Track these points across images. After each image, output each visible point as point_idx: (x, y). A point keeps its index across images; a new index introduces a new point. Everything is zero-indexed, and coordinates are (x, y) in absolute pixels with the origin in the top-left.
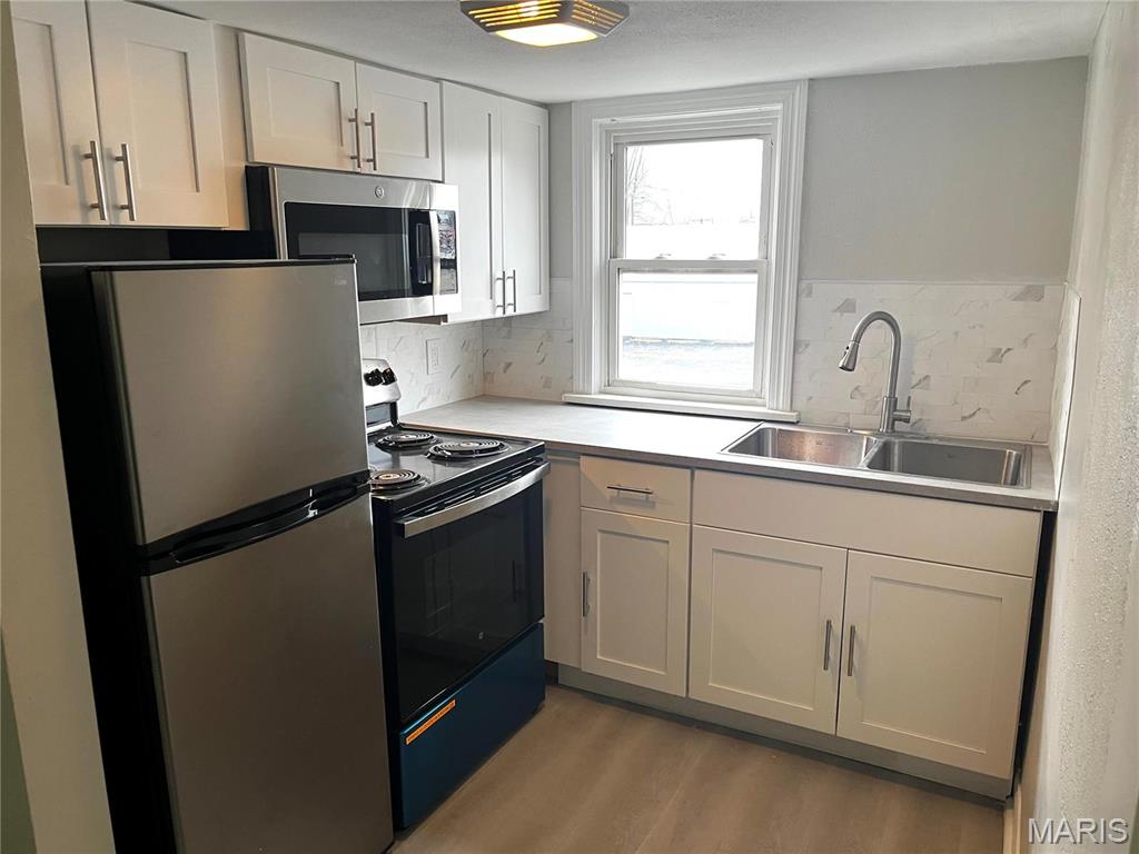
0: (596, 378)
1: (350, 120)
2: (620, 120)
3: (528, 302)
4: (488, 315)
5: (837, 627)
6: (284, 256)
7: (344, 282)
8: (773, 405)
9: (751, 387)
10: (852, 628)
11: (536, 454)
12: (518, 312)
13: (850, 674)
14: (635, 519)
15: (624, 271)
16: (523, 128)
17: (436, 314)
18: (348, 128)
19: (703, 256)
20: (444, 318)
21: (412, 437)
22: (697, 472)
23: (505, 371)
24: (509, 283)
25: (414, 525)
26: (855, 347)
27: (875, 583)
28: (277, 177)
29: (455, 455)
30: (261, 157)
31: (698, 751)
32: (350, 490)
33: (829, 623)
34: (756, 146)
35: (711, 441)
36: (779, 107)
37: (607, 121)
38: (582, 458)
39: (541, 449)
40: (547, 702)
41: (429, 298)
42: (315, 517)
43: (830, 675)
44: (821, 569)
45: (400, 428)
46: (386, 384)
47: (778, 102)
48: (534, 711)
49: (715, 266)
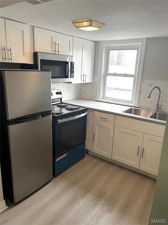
0: (101, 96)
1: (54, 44)
2: (109, 45)
3: (88, 80)
4: (80, 82)
5: (141, 148)
6: (40, 69)
7: (48, 75)
8: (135, 104)
9: (131, 100)
10: (143, 149)
11: (86, 110)
12: (86, 82)
13: (142, 157)
14: (104, 124)
15: (108, 75)
16: (90, 46)
17: (69, 82)
18: (54, 45)
19: (123, 73)
20: (71, 82)
21: (64, 105)
22: (116, 116)
23: (84, 93)
24: (85, 77)
25: (60, 121)
26: (151, 93)
27: (149, 140)
28: (39, 54)
29: (71, 109)
30: (36, 50)
31: (112, 169)
32: (48, 114)
33: (139, 147)
34: (136, 51)
35: (120, 110)
36: (140, 44)
37: (106, 45)
38: (95, 111)
39: (87, 109)
40: (86, 157)
41: (67, 79)
42: (41, 118)
43: (139, 157)
44: (138, 136)
45: (62, 103)
46: (60, 94)
47: (140, 42)
48: (83, 158)
49: (126, 75)
